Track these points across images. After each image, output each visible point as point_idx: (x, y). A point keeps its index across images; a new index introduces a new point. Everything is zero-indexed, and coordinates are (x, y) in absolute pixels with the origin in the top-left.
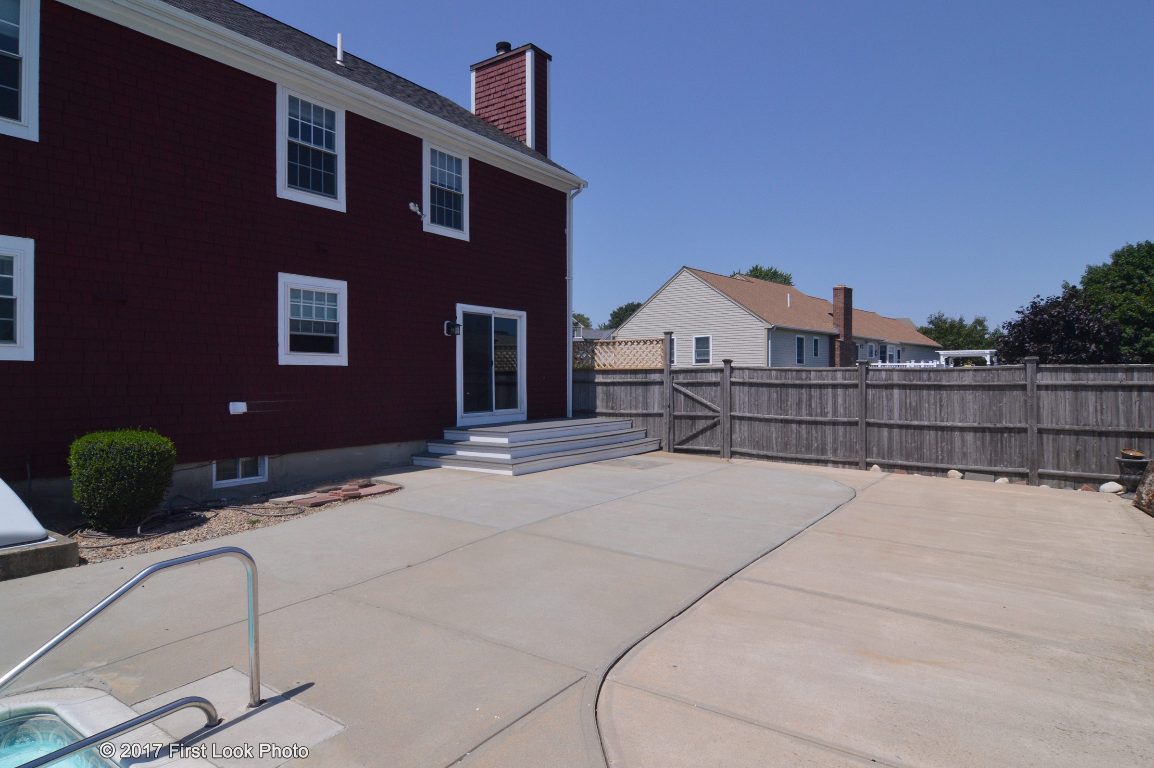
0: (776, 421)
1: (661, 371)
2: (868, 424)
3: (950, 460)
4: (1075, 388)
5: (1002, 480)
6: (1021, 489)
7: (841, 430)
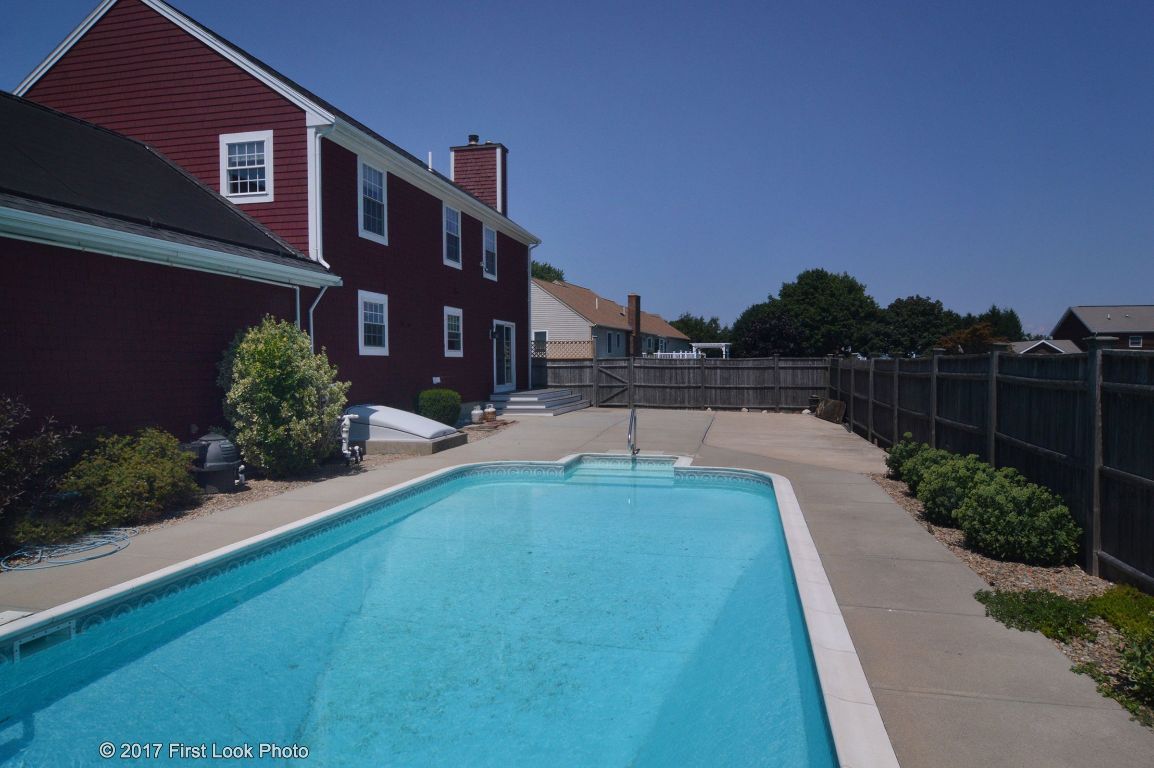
0: (659, 387)
1: (591, 360)
2: (706, 387)
3: (743, 404)
4: (793, 368)
5: (765, 411)
6: (773, 414)
7: (692, 390)
